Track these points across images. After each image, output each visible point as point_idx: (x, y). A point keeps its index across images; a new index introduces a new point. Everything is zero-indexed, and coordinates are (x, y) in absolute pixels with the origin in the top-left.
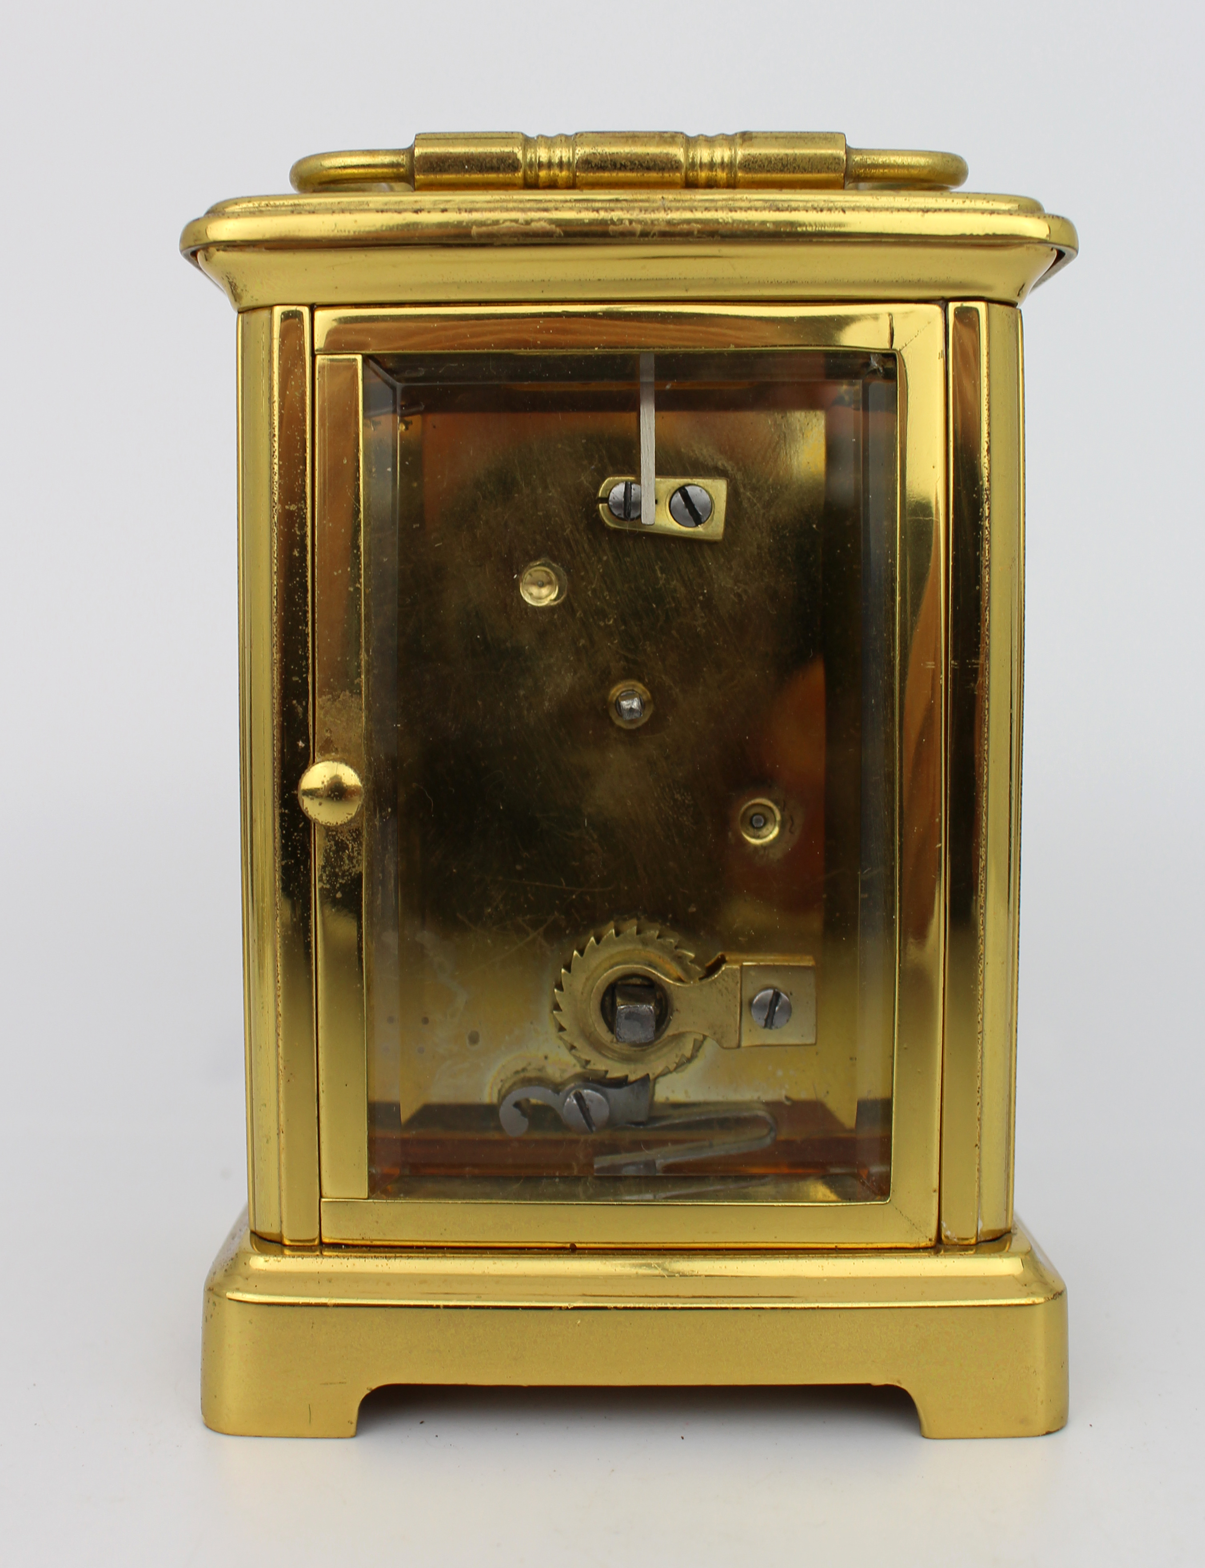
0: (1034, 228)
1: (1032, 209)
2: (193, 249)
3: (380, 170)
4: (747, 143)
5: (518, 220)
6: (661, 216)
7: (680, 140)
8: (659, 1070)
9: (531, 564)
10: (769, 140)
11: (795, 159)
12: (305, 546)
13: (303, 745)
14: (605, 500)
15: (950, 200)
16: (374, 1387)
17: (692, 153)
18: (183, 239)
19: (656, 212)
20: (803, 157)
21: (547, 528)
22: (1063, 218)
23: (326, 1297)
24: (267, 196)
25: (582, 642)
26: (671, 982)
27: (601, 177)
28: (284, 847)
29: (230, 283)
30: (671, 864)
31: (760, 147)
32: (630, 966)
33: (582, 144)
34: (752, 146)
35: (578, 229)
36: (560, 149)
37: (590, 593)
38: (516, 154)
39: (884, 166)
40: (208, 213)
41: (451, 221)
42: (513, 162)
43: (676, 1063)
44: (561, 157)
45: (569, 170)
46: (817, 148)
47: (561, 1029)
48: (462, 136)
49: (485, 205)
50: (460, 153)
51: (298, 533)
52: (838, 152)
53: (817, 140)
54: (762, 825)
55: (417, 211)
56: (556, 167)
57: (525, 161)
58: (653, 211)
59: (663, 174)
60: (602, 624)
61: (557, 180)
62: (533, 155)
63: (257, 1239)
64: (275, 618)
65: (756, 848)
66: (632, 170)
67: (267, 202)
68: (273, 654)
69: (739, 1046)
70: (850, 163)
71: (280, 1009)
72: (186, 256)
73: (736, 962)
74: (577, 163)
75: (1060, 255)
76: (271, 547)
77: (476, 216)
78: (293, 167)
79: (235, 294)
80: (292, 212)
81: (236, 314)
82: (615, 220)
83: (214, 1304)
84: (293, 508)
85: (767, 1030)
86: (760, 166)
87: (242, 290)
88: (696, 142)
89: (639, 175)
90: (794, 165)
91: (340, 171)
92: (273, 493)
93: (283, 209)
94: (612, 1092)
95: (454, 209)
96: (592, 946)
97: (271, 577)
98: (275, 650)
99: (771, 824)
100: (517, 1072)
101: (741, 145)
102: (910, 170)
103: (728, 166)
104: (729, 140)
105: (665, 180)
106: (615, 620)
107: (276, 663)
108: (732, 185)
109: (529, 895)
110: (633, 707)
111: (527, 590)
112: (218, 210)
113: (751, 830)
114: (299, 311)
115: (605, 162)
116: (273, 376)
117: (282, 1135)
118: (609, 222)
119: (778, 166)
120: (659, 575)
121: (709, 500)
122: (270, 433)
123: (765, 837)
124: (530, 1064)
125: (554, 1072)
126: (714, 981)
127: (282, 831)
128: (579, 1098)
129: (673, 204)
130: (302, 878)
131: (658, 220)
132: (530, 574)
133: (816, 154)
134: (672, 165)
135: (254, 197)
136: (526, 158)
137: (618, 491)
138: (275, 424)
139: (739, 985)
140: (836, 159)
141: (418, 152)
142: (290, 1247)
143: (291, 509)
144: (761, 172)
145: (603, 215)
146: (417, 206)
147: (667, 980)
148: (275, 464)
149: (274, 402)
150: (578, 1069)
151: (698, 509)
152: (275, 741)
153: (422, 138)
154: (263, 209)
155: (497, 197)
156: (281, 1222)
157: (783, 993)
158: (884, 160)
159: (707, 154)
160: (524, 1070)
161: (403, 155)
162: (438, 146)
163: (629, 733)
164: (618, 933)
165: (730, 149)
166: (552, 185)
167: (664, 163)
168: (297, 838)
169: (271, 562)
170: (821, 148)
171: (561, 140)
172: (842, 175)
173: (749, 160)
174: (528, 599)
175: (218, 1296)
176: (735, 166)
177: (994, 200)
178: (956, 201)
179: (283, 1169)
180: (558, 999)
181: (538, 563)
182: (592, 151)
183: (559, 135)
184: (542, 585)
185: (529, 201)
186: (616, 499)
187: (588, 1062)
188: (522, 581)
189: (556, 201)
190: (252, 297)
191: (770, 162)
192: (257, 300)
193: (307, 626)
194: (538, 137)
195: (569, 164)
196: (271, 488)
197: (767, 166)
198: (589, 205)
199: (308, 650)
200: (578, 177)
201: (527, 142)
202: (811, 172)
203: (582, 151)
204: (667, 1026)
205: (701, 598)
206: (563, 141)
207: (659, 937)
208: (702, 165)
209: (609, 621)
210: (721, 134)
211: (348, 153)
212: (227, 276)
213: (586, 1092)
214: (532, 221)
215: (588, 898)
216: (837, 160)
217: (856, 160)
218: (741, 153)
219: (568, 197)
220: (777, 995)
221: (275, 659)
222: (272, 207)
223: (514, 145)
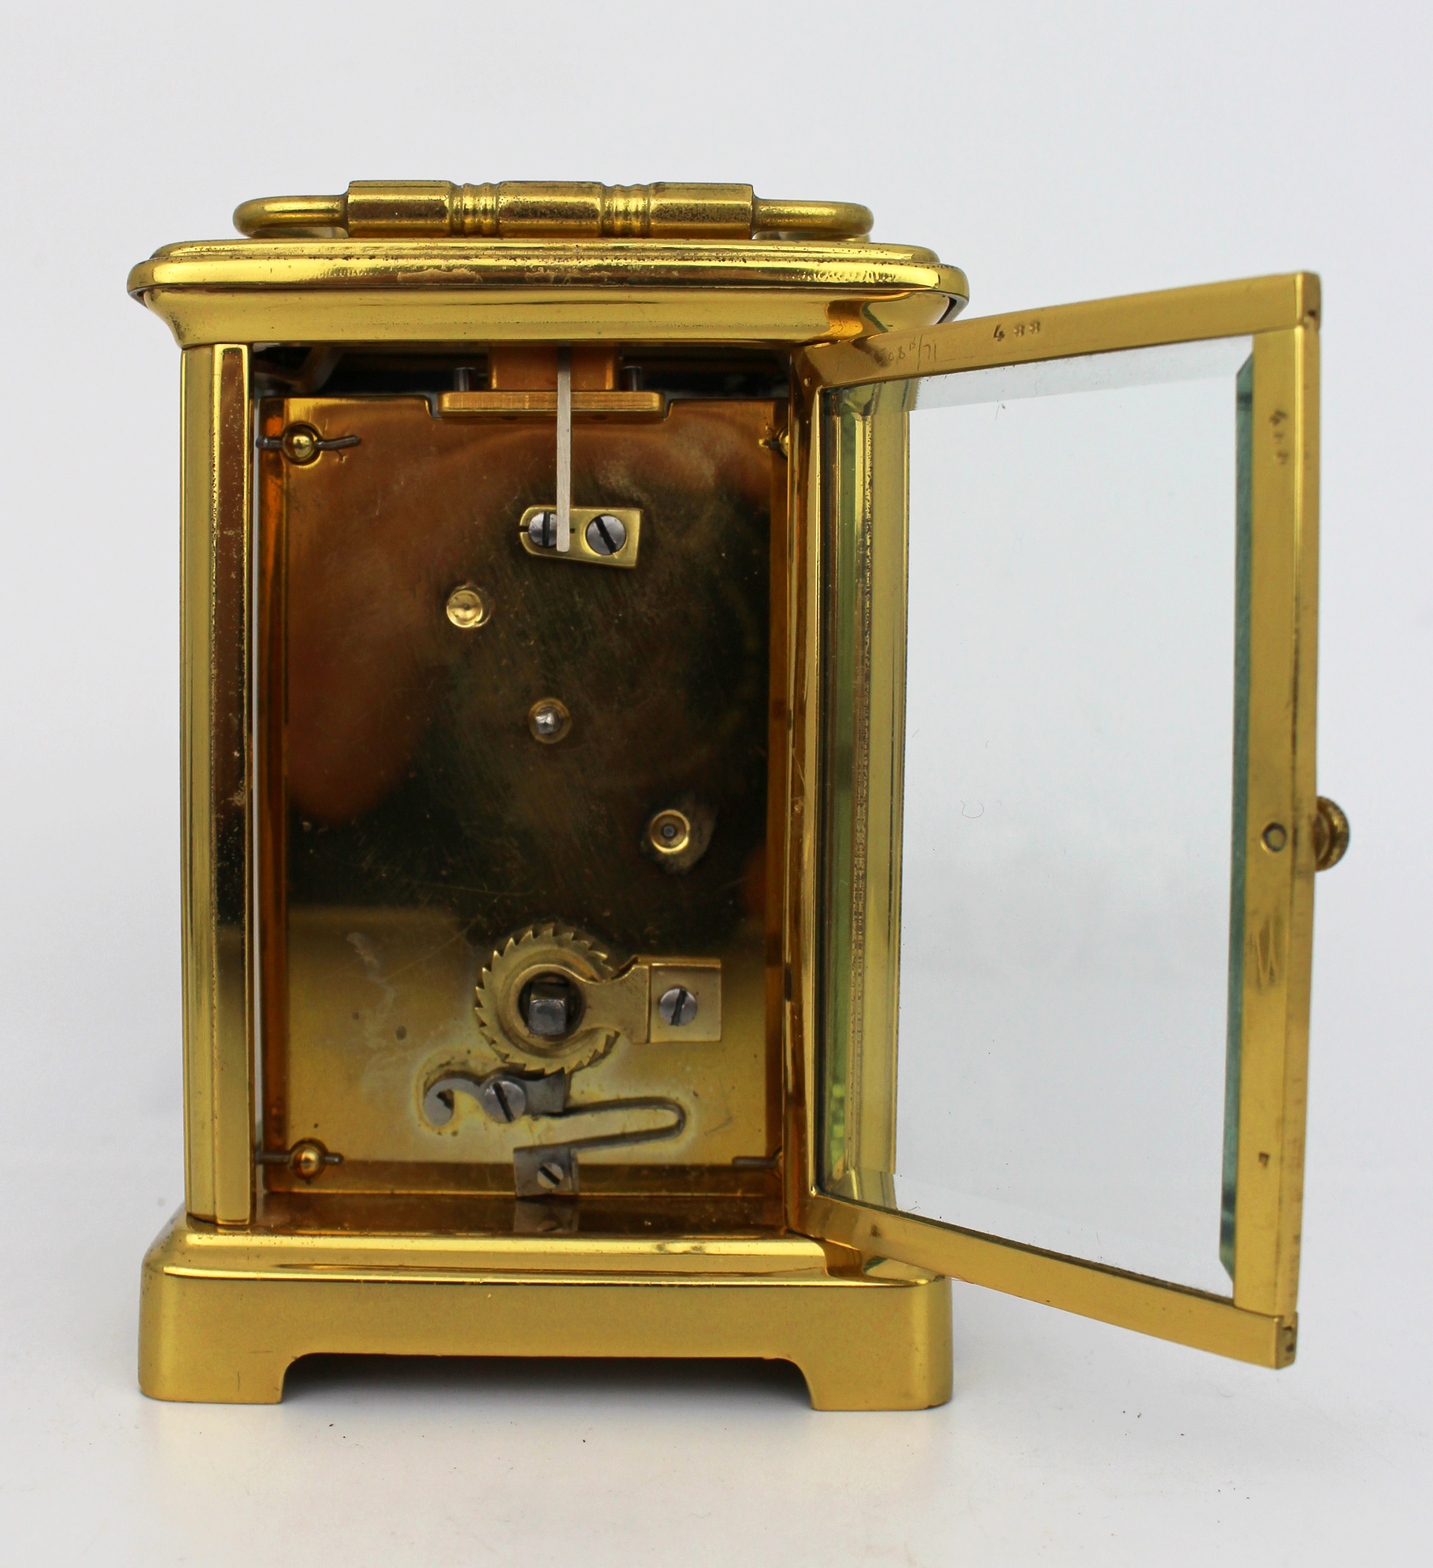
0: (926, 277)
1: (926, 258)
2: (139, 290)
3: (316, 216)
4: (659, 194)
5: (441, 266)
6: (574, 263)
7: (597, 190)
8: (573, 1064)
9: (458, 588)
10: (680, 191)
11: (704, 209)
12: (242, 569)
13: (238, 755)
14: (525, 528)
15: (846, 250)
16: (299, 1355)
17: (608, 202)
18: (130, 282)
19: (569, 260)
20: (712, 207)
21: (473, 555)
22: (952, 267)
23: (254, 1271)
24: (209, 241)
25: (504, 662)
26: (584, 980)
27: (522, 224)
28: (220, 850)
29: (174, 322)
30: (587, 871)
31: (671, 197)
32: (547, 965)
33: (505, 194)
34: (664, 197)
35: (497, 275)
36: (485, 198)
37: (512, 616)
38: (443, 202)
39: (789, 216)
40: (153, 256)
41: (379, 267)
42: (440, 210)
43: (589, 1057)
44: (486, 205)
45: (492, 217)
46: (726, 200)
47: (483, 1024)
48: (393, 184)
49: (412, 252)
50: (390, 200)
51: (235, 557)
52: (745, 203)
53: (725, 191)
54: (672, 835)
55: (347, 258)
56: (480, 215)
57: (452, 209)
58: (566, 259)
59: (580, 222)
60: (523, 645)
61: (482, 226)
62: (459, 203)
63: (192, 1219)
64: (213, 636)
65: (666, 856)
66: (552, 218)
67: (208, 247)
68: (211, 670)
69: (648, 1041)
70: (757, 213)
71: (215, 1002)
72: (133, 296)
73: (646, 963)
74: (500, 211)
75: (953, 303)
76: (211, 570)
77: (401, 262)
78: (236, 210)
79: (179, 332)
80: (231, 257)
81: (180, 350)
82: (531, 267)
83: (151, 1277)
84: (231, 533)
85: (674, 1027)
86: (671, 216)
87: (185, 329)
88: (612, 192)
89: (558, 223)
90: (704, 215)
91: (278, 216)
92: (212, 519)
93: (223, 253)
94: (530, 1084)
95: (382, 255)
96: (511, 946)
97: (210, 599)
98: (213, 667)
99: (682, 834)
100: (442, 1066)
101: (654, 196)
102: (813, 220)
103: (643, 214)
104: (643, 190)
105: (582, 228)
106: (535, 641)
107: (213, 678)
108: (645, 233)
109: (454, 899)
110: (547, 722)
111: (453, 613)
112: (163, 254)
113: (663, 841)
114: (239, 348)
115: (527, 210)
116: (213, 410)
117: (216, 1121)
118: (525, 269)
119: (688, 216)
120: (578, 600)
121: (623, 529)
122: (210, 463)
123: (675, 846)
124: (453, 1058)
125: (476, 1066)
126: (625, 981)
127: (218, 835)
128: (498, 1089)
129: (586, 253)
130: (236, 880)
131: (571, 267)
132: (456, 598)
133: (724, 205)
134: (588, 213)
135: (196, 242)
136: (453, 206)
137: (538, 520)
138: (215, 455)
139: (648, 984)
140: (742, 209)
141: (351, 199)
142: (222, 1226)
143: (229, 534)
144: (673, 221)
145: (520, 262)
146: (348, 252)
147: (581, 979)
148: (215, 492)
149: (214, 434)
150: (499, 1064)
151: (612, 538)
152: (212, 752)
153: (356, 186)
154: (205, 253)
155: (423, 245)
156: (215, 1203)
157: (691, 993)
158: (789, 210)
159: (622, 204)
160: (448, 1063)
161: (338, 201)
162: (369, 193)
163: (547, 747)
164: (535, 935)
165: (644, 200)
166: (477, 232)
167: (582, 212)
168: (232, 842)
169: (211, 584)
170: (728, 199)
171: (486, 190)
172: (749, 224)
173: (661, 210)
174: (453, 620)
175: (156, 1271)
176: (648, 216)
177: (888, 251)
178: (852, 250)
179: (216, 1153)
180: (479, 996)
181: (464, 587)
182: (514, 200)
183: (484, 184)
184: (467, 608)
185: (453, 248)
186: (535, 527)
187: (507, 1056)
188: (449, 604)
189: (477, 249)
190: (195, 335)
191: (681, 212)
192: (199, 338)
193: (243, 643)
194: (464, 186)
195: (492, 211)
196: (211, 515)
197: (678, 215)
198: (509, 253)
199: (244, 666)
200: (501, 223)
201: (455, 190)
202: (719, 222)
203: (505, 200)
204: (580, 1022)
205: (616, 621)
206: (488, 189)
207: (574, 938)
208: (618, 214)
209: (530, 642)
210: (636, 185)
211: (287, 199)
212: (171, 316)
213: (504, 1083)
214: (454, 267)
215: (509, 902)
216: (743, 211)
217: (762, 210)
218: (655, 203)
219: (489, 245)
220: (683, 994)
221: (212, 675)
222: (213, 251)
223: (442, 193)
